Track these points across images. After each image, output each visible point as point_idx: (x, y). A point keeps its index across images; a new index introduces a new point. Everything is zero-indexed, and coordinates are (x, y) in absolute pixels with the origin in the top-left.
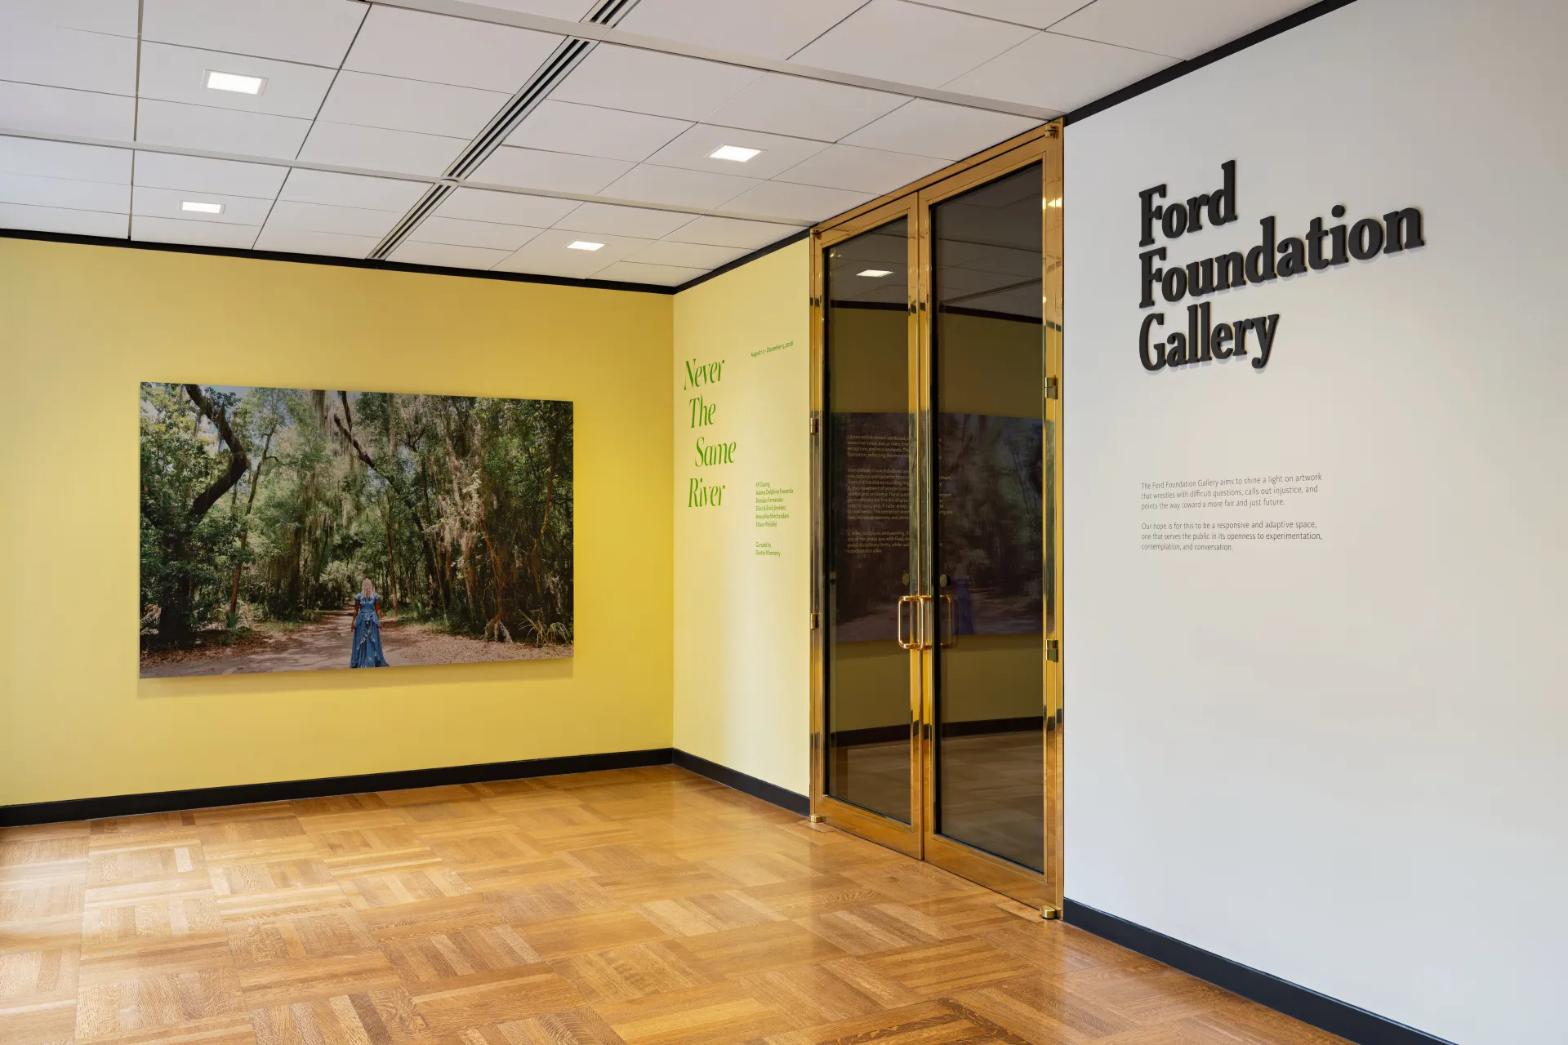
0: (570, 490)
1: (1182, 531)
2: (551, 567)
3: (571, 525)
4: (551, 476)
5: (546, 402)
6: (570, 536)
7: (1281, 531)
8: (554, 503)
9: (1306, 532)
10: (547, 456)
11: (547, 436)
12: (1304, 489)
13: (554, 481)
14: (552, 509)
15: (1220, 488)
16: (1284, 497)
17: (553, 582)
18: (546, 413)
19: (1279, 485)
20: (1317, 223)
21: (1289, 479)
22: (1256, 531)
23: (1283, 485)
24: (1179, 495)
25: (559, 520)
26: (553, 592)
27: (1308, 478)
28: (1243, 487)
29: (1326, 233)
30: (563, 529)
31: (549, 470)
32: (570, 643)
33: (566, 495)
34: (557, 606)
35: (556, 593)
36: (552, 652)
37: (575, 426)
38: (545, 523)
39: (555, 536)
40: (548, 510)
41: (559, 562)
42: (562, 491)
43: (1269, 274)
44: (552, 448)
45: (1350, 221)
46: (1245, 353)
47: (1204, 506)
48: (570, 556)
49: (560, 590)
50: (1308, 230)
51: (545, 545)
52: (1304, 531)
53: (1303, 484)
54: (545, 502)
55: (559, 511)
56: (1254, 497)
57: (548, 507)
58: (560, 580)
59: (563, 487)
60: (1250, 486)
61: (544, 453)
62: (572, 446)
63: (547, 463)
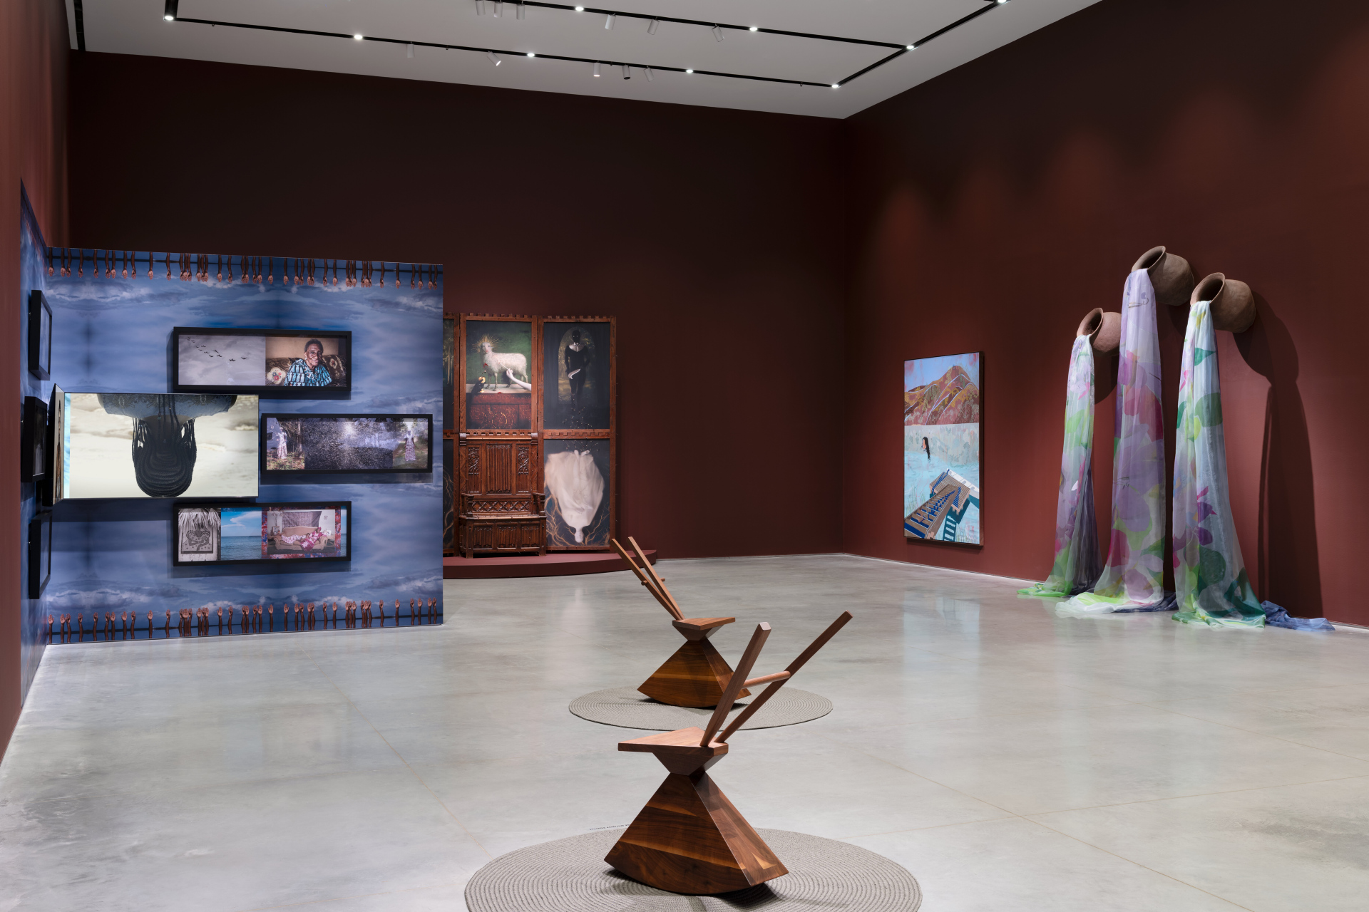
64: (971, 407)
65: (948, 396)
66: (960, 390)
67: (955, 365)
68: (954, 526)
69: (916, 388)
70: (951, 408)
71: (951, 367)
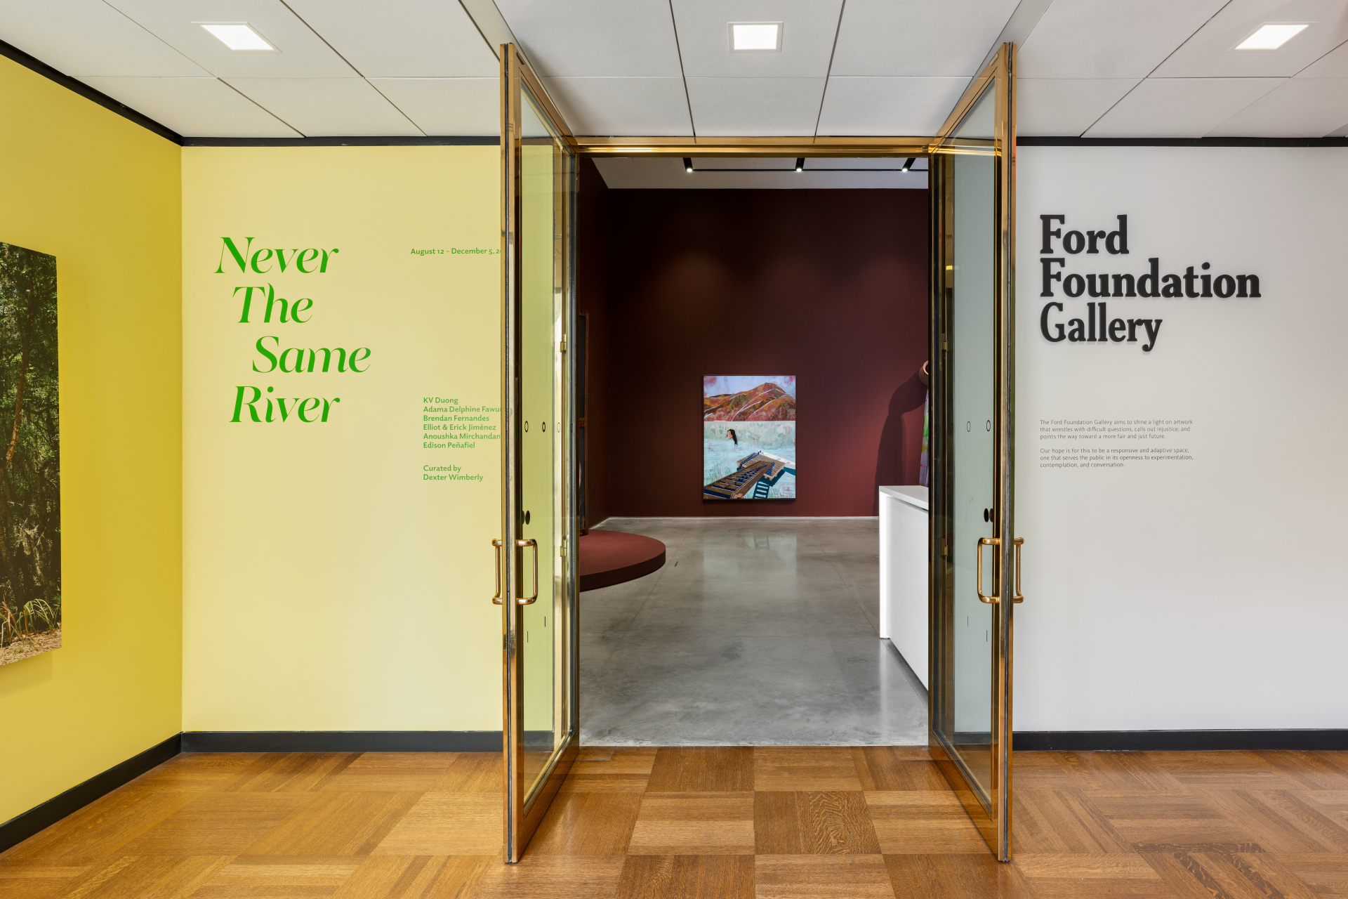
0: (53, 392)
1: (1079, 454)
2: (24, 512)
3: (55, 446)
4: (23, 367)
5: (13, 249)
6: (53, 463)
7: (1162, 454)
8: (29, 411)
9: (1182, 455)
10: (15, 336)
11: (15, 303)
12: (1180, 429)
13: (29, 376)
14: (25, 420)
15: (1113, 426)
16: (1164, 433)
17: (28, 536)
18: (13, 265)
19: (1160, 426)
20: (1190, 270)
21: (1168, 422)
22: (1143, 454)
23: (1165, 426)
24: (1076, 430)
25: (36, 438)
26: (27, 553)
27: (1183, 422)
28: (1133, 426)
29: (1197, 277)
30: (44, 452)
31: (19, 357)
32: (56, 627)
33: (48, 399)
34: (36, 574)
35: (33, 554)
36: (26, 648)
37: (60, 295)
38: (13, 443)
39: (30, 465)
40: (19, 422)
41: (37, 503)
42: (41, 393)
43: (1155, 293)
44: (24, 323)
45: (1214, 273)
46: (1136, 340)
47: (1100, 437)
48: (55, 495)
49: (39, 547)
50: (1185, 273)
51: (13, 479)
52: (1180, 454)
53: (1180, 426)
54: (14, 408)
55: (37, 424)
56: (1142, 433)
57: (19, 417)
58: (39, 533)
59: (42, 386)
60: (1138, 426)
61: (10, 330)
62: (56, 325)
63: (16, 346)
64: (787, 411)
65: (760, 402)
66: (773, 399)
67: (768, 382)
68: (767, 488)
69: (720, 395)
70: (763, 410)
71: (764, 383)
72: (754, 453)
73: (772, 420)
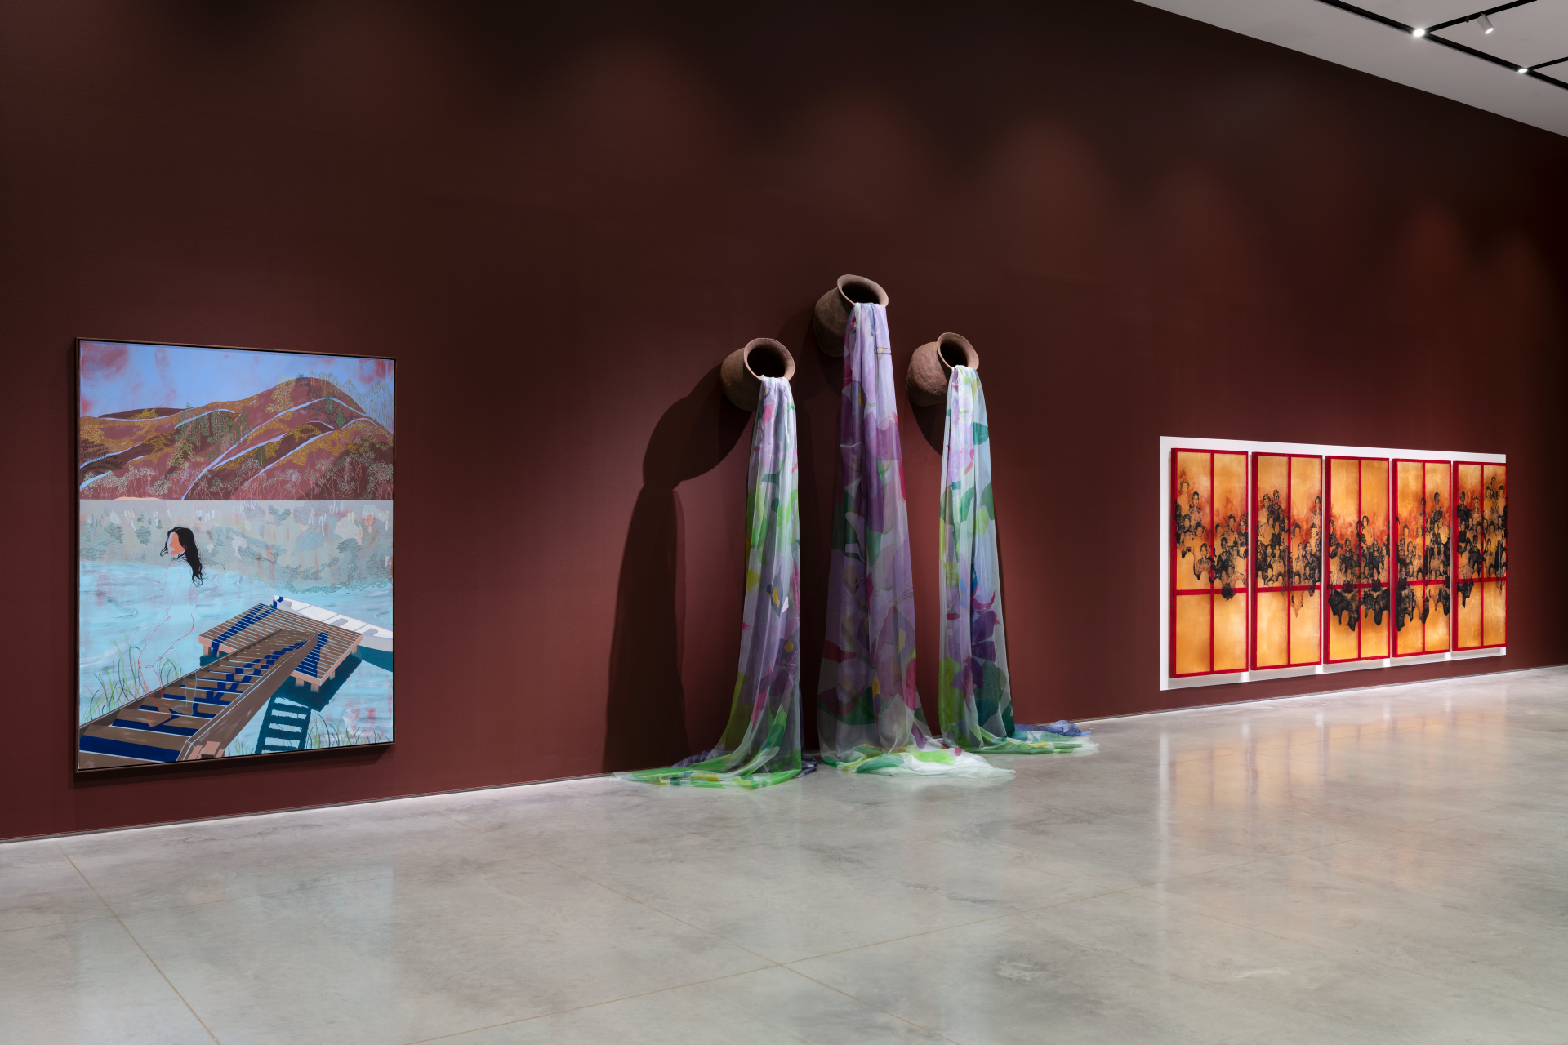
64: (365, 469)
65: (278, 439)
66: (324, 429)
67: (307, 375)
68: (303, 717)
69: (141, 411)
70: (289, 465)
71: (294, 377)
72: (261, 606)
73: (320, 497)
